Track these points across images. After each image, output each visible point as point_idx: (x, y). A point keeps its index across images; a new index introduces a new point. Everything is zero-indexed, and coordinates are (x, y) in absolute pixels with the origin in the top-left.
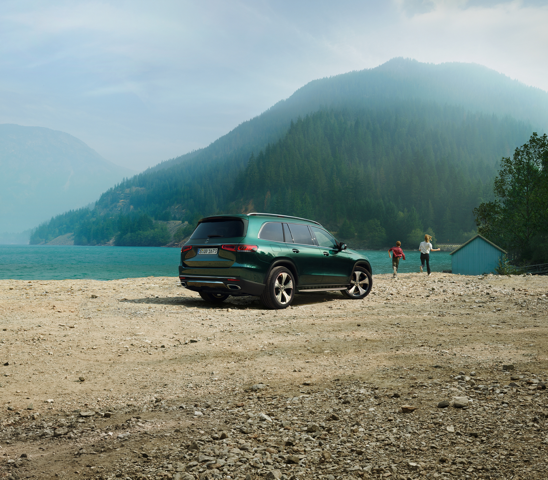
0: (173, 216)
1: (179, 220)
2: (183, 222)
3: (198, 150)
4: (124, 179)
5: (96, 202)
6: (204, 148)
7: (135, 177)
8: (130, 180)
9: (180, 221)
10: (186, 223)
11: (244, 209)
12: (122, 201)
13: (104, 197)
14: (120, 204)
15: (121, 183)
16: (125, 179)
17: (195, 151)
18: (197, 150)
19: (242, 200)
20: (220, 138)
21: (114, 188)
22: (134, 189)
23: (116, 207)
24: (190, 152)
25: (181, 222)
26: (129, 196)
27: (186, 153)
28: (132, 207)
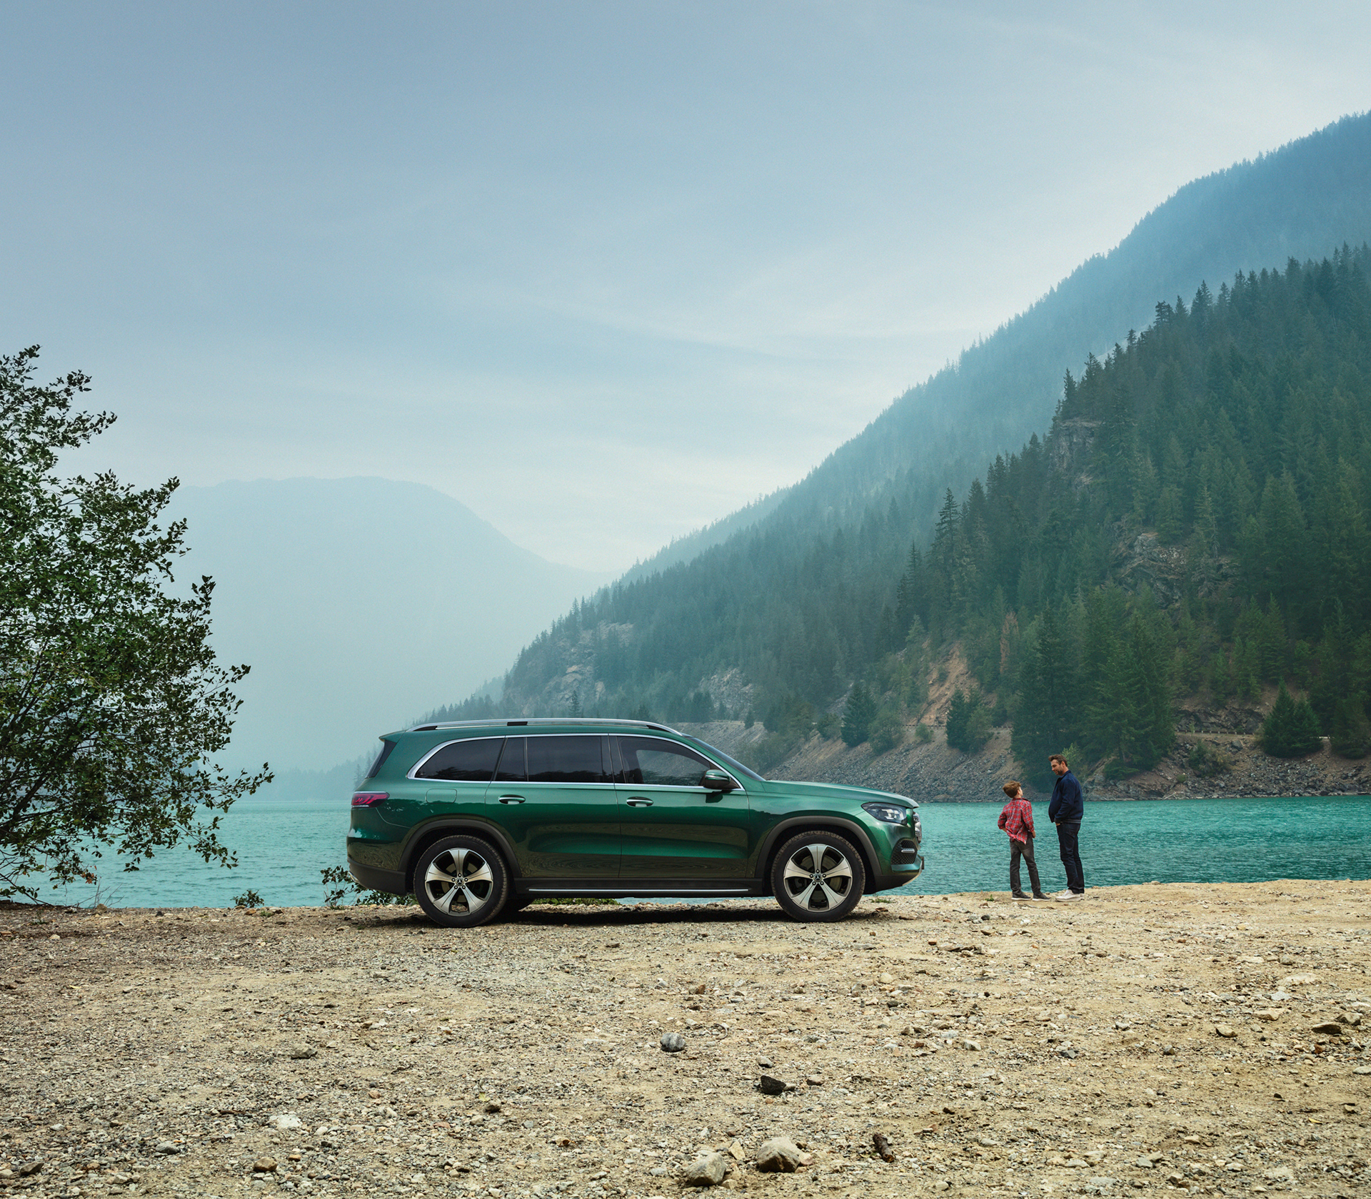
0: (717, 705)
1: (736, 718)
2: (749, 724)
3: (774, 495)
4: (575, 605)
5: (507, 678)
6: (791, 485)
7: (604, 594)
8: (592, 605)
9: (738, 723)
10: (759, 726)
11: (935, 675)
12: (574, 668)
13: (526, 657)
14: (569, 679)
15: (568, 615)
16: (580, 602)
17: (767, 496)
18: (770, 494)
19: (925, 645)
20: (838, 451)
21: (549, 631)
22: (604, 630)
23: (557, 689)
24: (752, 503)
25: (740, 724)
26: (590, 654)
27: (739, 508)
28: (600, 686)
